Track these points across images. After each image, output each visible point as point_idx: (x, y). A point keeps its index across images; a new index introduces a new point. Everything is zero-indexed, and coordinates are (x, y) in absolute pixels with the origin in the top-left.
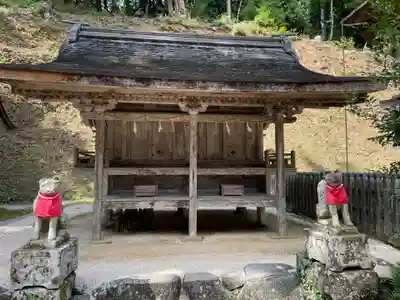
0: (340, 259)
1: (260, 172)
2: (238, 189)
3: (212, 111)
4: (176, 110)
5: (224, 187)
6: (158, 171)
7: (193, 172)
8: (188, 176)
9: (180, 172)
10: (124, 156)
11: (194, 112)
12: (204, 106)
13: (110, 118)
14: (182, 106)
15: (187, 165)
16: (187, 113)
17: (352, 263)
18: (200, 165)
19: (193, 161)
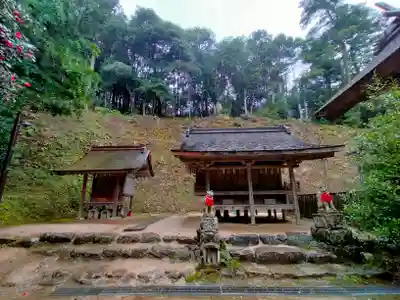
0: (332, 224)
1: (281, 193)
2: (273, 201)
3: (257, 163)
4: (239, 164)
5: (265, 200)
6: (233, 193)
7: (251, 193)
8: (248, 195)
11: (249, 164)
12: (253, 161)
14: (243, 162)
15: (248, 190)
16: (245, 165)
17: (338, 226)
18: (254, 190)
19: (251, 188)
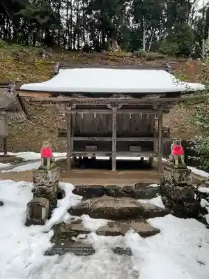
2: (138, 148)
3: (124, 107)
4: (105, 107)
5: (131, 147)
6: (97, 139)
7: (114, 140)
8: (111, 142)
9: (108, 139)
10: (81, 131)
11: (114, 109)
12: (120, 106)
13: (73, 112)
14: (109, 106)
16: (111, 109)
18: (118, 136)
19: (114, 135)
